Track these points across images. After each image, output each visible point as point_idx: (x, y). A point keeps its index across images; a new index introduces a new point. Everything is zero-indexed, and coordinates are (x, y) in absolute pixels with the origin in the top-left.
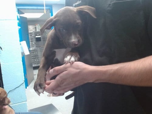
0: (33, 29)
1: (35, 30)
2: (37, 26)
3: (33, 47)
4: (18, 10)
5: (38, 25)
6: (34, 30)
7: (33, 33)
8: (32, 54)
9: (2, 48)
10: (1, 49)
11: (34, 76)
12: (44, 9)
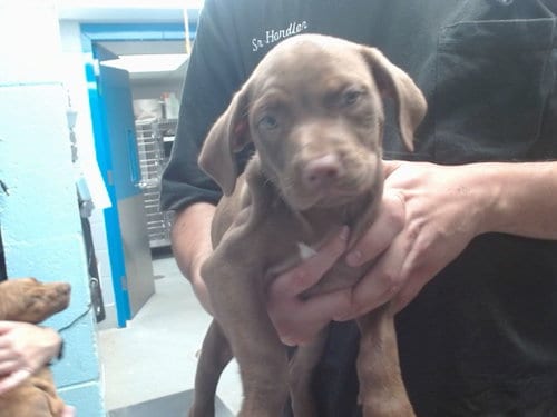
0: (155, 111)
1: (160, 115)
2: (168, 102)
3: (155, 175)
4: (95, 45)
5: (173, 95)
6: (157, 116)
7: (155, 126)
8: (148, 204)
9: (7, 185)
10: (5, 189)
11: (157, 282)
12: (184, 40)
